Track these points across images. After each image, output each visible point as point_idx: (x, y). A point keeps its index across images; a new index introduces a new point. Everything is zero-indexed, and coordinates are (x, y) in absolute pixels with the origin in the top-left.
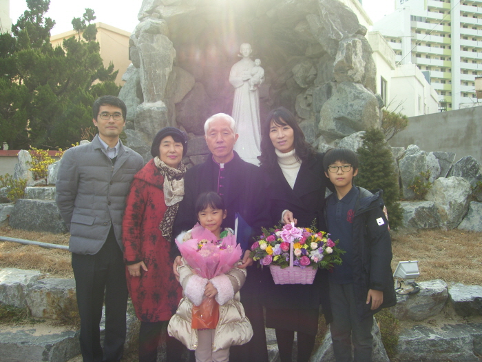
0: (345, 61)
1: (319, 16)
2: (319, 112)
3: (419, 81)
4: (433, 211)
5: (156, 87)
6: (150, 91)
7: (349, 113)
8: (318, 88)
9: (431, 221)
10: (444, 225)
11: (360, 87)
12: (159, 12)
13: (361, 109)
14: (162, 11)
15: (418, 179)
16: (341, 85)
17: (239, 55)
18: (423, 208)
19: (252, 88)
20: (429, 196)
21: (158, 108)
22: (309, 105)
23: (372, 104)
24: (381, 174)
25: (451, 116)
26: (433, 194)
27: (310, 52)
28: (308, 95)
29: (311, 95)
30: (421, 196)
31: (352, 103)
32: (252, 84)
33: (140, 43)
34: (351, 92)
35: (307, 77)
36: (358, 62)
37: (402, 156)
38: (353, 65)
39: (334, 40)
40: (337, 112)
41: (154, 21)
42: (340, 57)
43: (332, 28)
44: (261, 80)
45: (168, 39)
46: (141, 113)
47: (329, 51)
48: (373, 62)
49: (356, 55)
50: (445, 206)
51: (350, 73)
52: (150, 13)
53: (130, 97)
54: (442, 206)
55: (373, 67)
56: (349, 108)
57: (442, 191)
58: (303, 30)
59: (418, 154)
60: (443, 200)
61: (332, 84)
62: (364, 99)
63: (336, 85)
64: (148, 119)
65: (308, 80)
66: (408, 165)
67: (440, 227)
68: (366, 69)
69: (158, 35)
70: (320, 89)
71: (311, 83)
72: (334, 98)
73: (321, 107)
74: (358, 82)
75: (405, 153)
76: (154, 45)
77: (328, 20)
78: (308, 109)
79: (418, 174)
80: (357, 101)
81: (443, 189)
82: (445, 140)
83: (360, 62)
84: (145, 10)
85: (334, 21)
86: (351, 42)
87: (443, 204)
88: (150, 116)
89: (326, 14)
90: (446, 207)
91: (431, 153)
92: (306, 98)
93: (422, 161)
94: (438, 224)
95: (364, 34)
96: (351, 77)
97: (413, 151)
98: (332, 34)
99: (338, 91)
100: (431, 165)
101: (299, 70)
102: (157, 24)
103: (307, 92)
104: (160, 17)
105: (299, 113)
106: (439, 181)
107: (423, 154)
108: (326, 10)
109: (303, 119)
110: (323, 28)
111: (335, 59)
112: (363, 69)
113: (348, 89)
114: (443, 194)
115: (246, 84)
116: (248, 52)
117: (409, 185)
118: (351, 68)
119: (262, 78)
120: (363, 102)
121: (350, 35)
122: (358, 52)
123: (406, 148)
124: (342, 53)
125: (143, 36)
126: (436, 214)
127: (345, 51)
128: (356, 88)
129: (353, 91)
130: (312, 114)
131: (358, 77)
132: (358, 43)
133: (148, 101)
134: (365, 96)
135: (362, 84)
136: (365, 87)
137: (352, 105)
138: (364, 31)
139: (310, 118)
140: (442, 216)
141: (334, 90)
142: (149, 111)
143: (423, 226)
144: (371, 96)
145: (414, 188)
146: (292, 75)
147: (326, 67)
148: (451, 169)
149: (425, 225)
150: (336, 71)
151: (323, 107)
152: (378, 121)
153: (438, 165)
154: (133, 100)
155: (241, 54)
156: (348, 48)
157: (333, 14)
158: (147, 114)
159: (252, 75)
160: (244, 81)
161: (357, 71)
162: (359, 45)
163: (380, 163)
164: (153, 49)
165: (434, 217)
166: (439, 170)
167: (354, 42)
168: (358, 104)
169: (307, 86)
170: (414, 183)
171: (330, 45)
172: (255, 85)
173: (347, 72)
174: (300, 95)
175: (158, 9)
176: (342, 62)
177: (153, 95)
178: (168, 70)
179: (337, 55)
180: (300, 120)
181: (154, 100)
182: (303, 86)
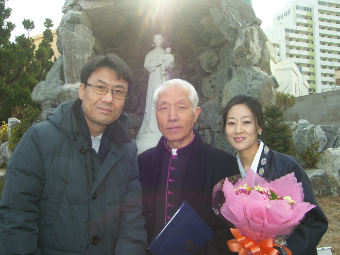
0: (244, 46)
1: (220, 9)
2: (221, 92)
3: (295, 72)
4: (324, 178)
5: (75, 70)
6: (70, 74)
7: (249, 92)
8: (221, 72)
9: (324, 188)
10: (334, 191)
11: (257, 69)
12: (79, 5)
13: (259, 88)
14: (82, 4)
15: (309, 149)
16: (241, 68)
17: (152, 45)
18: (316, 176)
19: (163, 72)
20: (319, 164)
21: (76, 89)
22: (213, 87)
23: (268, 84)
24: (282, 148)
25: (330, 95)
26: (323, 163)
27: (213, 42)
28: (212, 78)
29: (215, 79)
30: (312, 165)
31: (251, 83)
32: (164, 69)
33: (61, 31)
34: (249, 74)
35: (211, 64)
36: (255, 47)
37: (294, 130)
38: (251, 50)
39: (234, 28)
40: (237, 91)
41: (74, 12)
42: (239, 43)
43: (232, 18)
44: (171, 66)
45: (87, 29)
46: (61, 94)
47: (230, 39)
48: (268, 48)
49: (253, 41)
50: (334, 174)
51: (248, 57)
52: (72, 6)
53: (55, 80)
54: (332, 173)
55: (267, 53)
56: (249, 88)
57: (331, 160)
58: (207, 23)
59: (309, 128)
60: (332, 169)
61: (233, 68)
62: (261, 80)
63: (236, 69)
64: (68, 99)
65: (212, 65)
66: (301, 138)
67: (331, 193)
68: (262, 54)
69: (78, 25)
70: (222, 73)
71: (214, 68)
72: (234, 79)
73: (223, 88)
74: (255, 65)
75: (297, 126)
76: (75, 33)
77: (229, 12)
78: (212, 90)
79: (310, 145)
80: (255, 81)
81: (332, 158)
82: (325, 116)
83: (257, 47)
84: (68, 4)
85: (233, 13)
86: (249, 30)
87: (333, 172)
88: (70, 96)
89: (227, 6)
90: (336, 175)
91: (319, 126)
92: (211, 81)
93: (312, 134)
94: (330, 190)
95: (260, 24)
96: (249, 60)
97: (304, 125)
98: (232, 24)
99: (238, 74)
100: (319, 137)
101: (204, 58)
102: (77, 15)
103: (211, 76)
104: (81, 10)
105: (205, 94)
106: (328, 151)
107: (313, 127)
108: (226, 3)
109: (208, 99)
110: (224, 19)
111: (235, 46)
112: (260, 54)
113: (247, 71)
114: (333, 163)
115: (158, 69)
116: (160, 41)
117: (302, 155)
118: (249, 53)
119: (172, 64)
120: (261, 83)
121: (248, 24)
122: (255, 39)
123: (297, 123)
124: (241, 39)
125: (65, 26)
126: (327, 181)
127: (243, 38)
128: (254, 71)
129: (252, 73)
130: (216, 94)
131: (255, 61)
132: (254, 31)
133: (68, 83)
134: (262, 77)
135: (259, 67)
136: (262, 70)
137: (250, 85)
138: (259, 22)
139: (214, 98)
140: (332, 182)
141: (234, 73)
142: (69, 91)
143: (317, 193)
144: (267, 77)
145: (306, 157)
146: (199, 62)
147: (227, 54)
148: (336, 140)
149: (319, 192)
150: (236, 55)
151: (225, 88)
152: (274, 99)
153: (325, 137)
154: (57, 82)
155: (154, 44)
156: (246, 35)
157: (232, 7)
158: (67, 94)
159: (164, 61)
160: (157, 66)
161: (255, 55)
162: (256, 33)
163: (281, 138)
164: (74, 37)
165: (325, 184)
166: (326, 141)
167: (252, 30)
168: (256, 85)
169: (211, 71)
170: (306, 153)
171: (230, 35)
172: (167, 70)
173: (246, 57)
174: (206, 79)
175: (79, 2)
176: (241, 47)
177: (73, 77)
178: (87, 55)
179: (237, 41)
180: (205, 99)
181: (73, 82)
182: (207, 71)
